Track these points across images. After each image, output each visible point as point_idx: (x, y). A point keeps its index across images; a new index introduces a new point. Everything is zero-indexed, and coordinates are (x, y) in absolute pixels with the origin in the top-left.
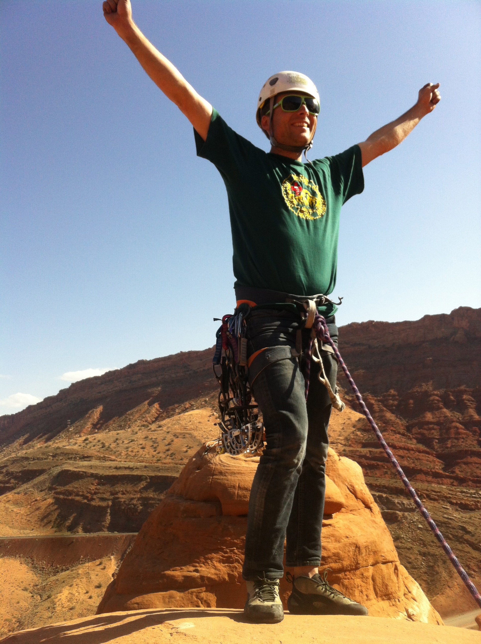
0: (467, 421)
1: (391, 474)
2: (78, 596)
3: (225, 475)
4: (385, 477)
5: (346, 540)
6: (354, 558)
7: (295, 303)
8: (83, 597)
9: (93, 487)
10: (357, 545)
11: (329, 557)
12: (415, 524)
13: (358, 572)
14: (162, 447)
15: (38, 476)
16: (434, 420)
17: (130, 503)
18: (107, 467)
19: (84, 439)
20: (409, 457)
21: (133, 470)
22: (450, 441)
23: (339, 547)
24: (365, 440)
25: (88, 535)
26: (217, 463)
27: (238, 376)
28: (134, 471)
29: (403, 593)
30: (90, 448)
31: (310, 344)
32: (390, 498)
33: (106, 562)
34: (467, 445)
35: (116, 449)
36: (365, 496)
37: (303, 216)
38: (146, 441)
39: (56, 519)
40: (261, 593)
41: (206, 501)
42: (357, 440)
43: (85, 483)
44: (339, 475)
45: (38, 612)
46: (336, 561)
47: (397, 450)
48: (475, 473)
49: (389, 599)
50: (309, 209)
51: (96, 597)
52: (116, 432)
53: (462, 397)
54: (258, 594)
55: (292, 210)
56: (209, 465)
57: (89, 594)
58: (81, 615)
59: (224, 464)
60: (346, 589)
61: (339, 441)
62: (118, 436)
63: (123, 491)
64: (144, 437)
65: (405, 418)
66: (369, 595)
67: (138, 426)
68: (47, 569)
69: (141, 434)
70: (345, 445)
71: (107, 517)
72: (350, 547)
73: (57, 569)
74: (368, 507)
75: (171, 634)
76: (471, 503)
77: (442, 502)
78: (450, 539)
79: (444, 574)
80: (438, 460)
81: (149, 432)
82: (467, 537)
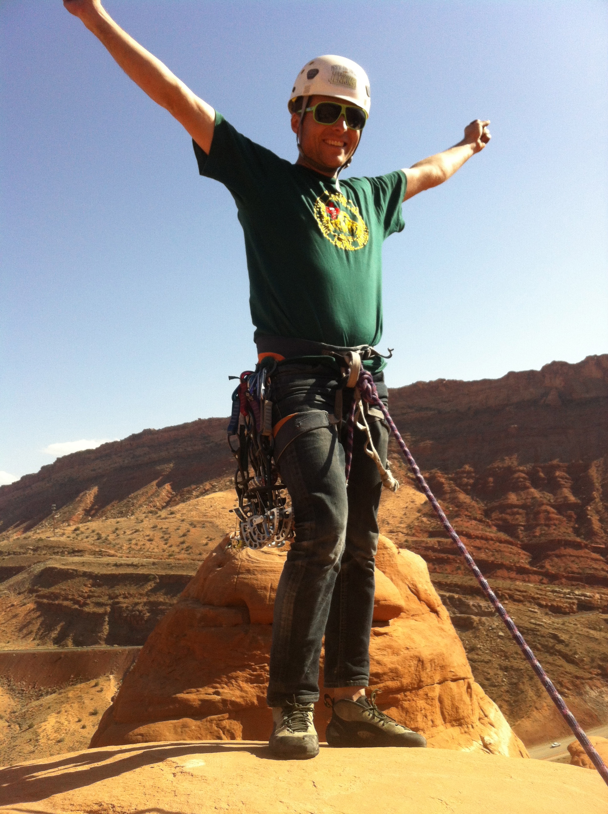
0: (560, 503)
1: (464, 570)
2: (68, 725)
3: (253, 574)
4: (457, 573)
5: (406, 652)
6: (416, 675)
7: (334, 356)
8: (75, 726)
9: (86, 589)
10: (419, 659)
11: (385, 674)
12: (495, 631)
13: (421, 692)
14: (175, 539)
15: (15, 574)
16: (519, 503)
17: (134, 609)
18: (103, 564)
19: (73, 529)
20: (487, 548)
21: (138, 567)
22: (538, 528)
23: (398, 661)
24: (432, 528)
25: (79, 649)
26: (244, 559)
27: (260, 448)
28: (139, 569)
29: (478, 718)
30: (82, 539)
31: (353, 408)
32: (463, 599)
33: (103, 683)
34: (559, 533)
35: (116, 541)
36: (431, 597)
37: (342, 245)
38: (155, 532)
39: (39, 629)
40: (290, 721)
41: (229, 606)
42: (422, 528)
43: (76, 585)
44: (398, 572)
45: (16, 746)
46: (393, 678)
47: (473, 540)
48: (570, 567)
49: (460, 725)
50: (348, 237)
51: (91, 726)
52: (115, 520)
53: (555, 473)
54: (286, 723)
55: (328, 237)
56: (233, 561)
57: (82, 723)
58: (72, 749)
59: (252, 560)
60: (406, 714)
61: (399, 529)
62: (118, 526)
63: (125, 594)
64: (152, 526)
65: (483, 500)
66: (435, 721)
67: (144, 513)
68: (27, 692)
69: (147, 523)
70: (407, 534)
71: (104, 627)
72: (411, 661)
73: (40, 692)
74: (434, 610)
75: (174, 774)
76: (565, 605)
77: (528, 604)
78: (538, 650)
79: (531, 693)
80: (524, 552)
81: (158, 521)
82: (560, 648)
